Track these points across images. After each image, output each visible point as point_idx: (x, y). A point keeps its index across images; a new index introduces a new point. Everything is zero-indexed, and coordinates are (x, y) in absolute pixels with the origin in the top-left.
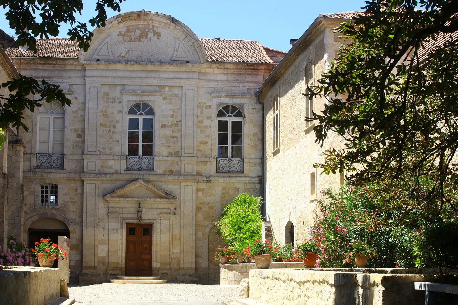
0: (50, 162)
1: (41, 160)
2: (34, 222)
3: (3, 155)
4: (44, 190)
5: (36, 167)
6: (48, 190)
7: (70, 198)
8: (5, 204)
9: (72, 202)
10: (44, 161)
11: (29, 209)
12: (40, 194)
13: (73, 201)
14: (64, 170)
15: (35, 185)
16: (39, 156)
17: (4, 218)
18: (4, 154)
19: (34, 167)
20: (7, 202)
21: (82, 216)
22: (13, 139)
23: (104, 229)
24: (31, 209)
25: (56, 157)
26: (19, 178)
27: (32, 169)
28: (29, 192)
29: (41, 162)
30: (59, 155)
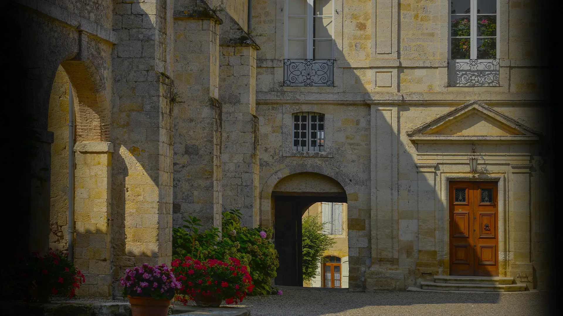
0: (309, 75)
1: (292, 70)
2: (282, 181)
3: (209, 66)
4: (300, 123)
5: (283, 84)
6: (307, 123)
7: (347, 138)
8: (215, 153)
9: (350, 144)
10: (299, 73)
11: (273, 158)
12: (293, 131)
13: (352, 142)
14: (334, 87)
15: (283, 114)
16: (288, 63)
17: (214, 179)
18: (211, 65)
19: (280, 83)
20: (220, 149)
21: (368, 169)
22: (234, 36)
23: (409, 191)
24: (277, 157)
25: (320, 64)
26: (248, 104)
27: (277, 86)
28: (273, 127)
29: (292, 75)
30: (325, 61)
